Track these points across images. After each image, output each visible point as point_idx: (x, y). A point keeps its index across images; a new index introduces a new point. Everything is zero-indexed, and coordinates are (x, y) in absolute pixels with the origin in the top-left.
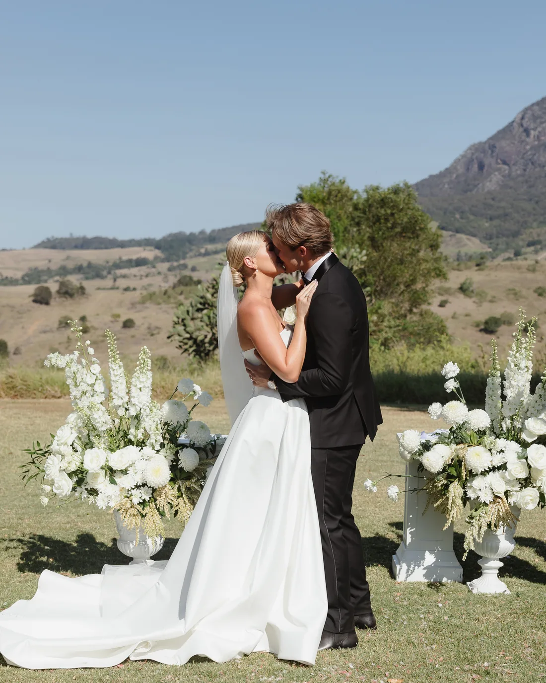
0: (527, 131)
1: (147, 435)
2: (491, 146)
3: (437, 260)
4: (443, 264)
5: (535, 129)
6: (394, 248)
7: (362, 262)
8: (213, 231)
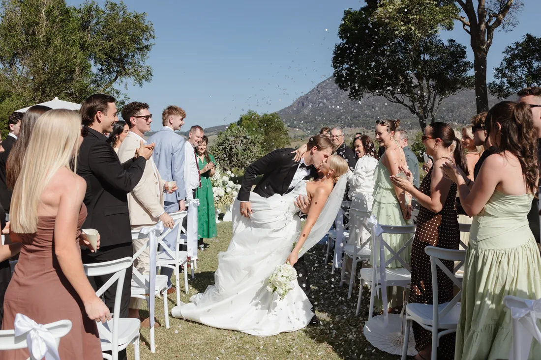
0: (319, 92)
1: (219, 184)
2: (306, 98)
3: (287, 138)
4: (289, 140)
5: (322, 91)
6: (273, 134)
7: (262, 140)
8: (206, 129)
